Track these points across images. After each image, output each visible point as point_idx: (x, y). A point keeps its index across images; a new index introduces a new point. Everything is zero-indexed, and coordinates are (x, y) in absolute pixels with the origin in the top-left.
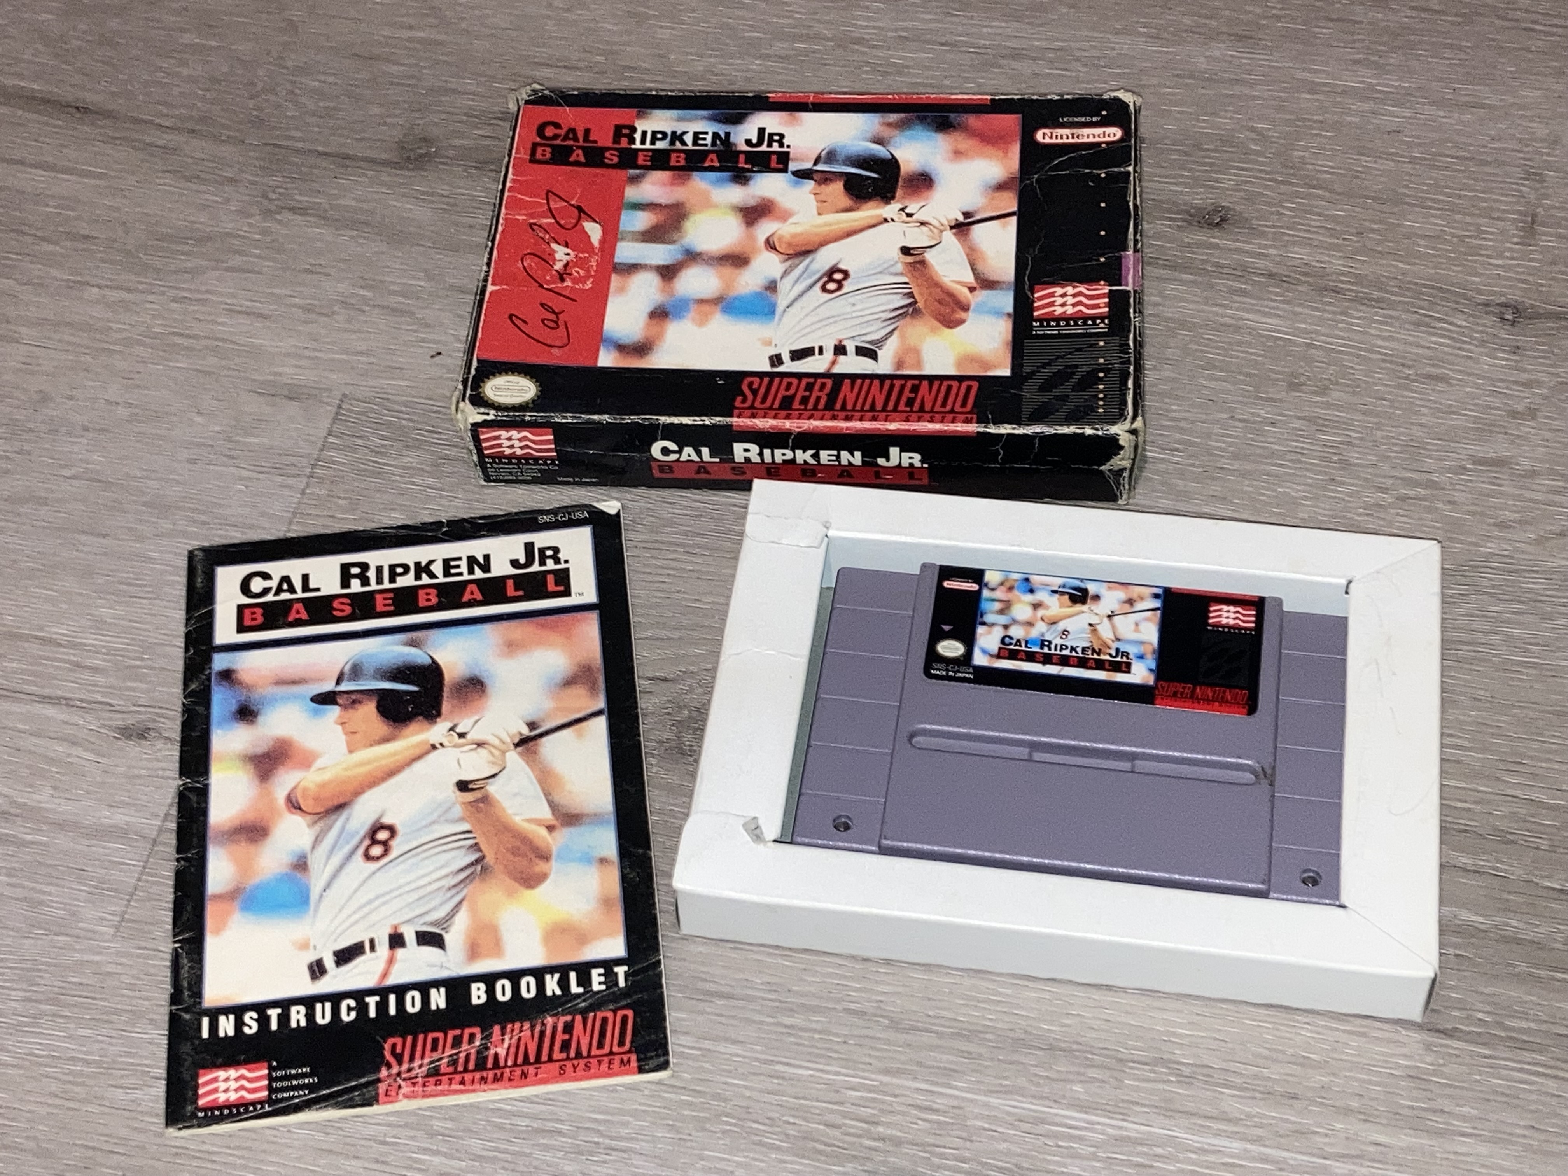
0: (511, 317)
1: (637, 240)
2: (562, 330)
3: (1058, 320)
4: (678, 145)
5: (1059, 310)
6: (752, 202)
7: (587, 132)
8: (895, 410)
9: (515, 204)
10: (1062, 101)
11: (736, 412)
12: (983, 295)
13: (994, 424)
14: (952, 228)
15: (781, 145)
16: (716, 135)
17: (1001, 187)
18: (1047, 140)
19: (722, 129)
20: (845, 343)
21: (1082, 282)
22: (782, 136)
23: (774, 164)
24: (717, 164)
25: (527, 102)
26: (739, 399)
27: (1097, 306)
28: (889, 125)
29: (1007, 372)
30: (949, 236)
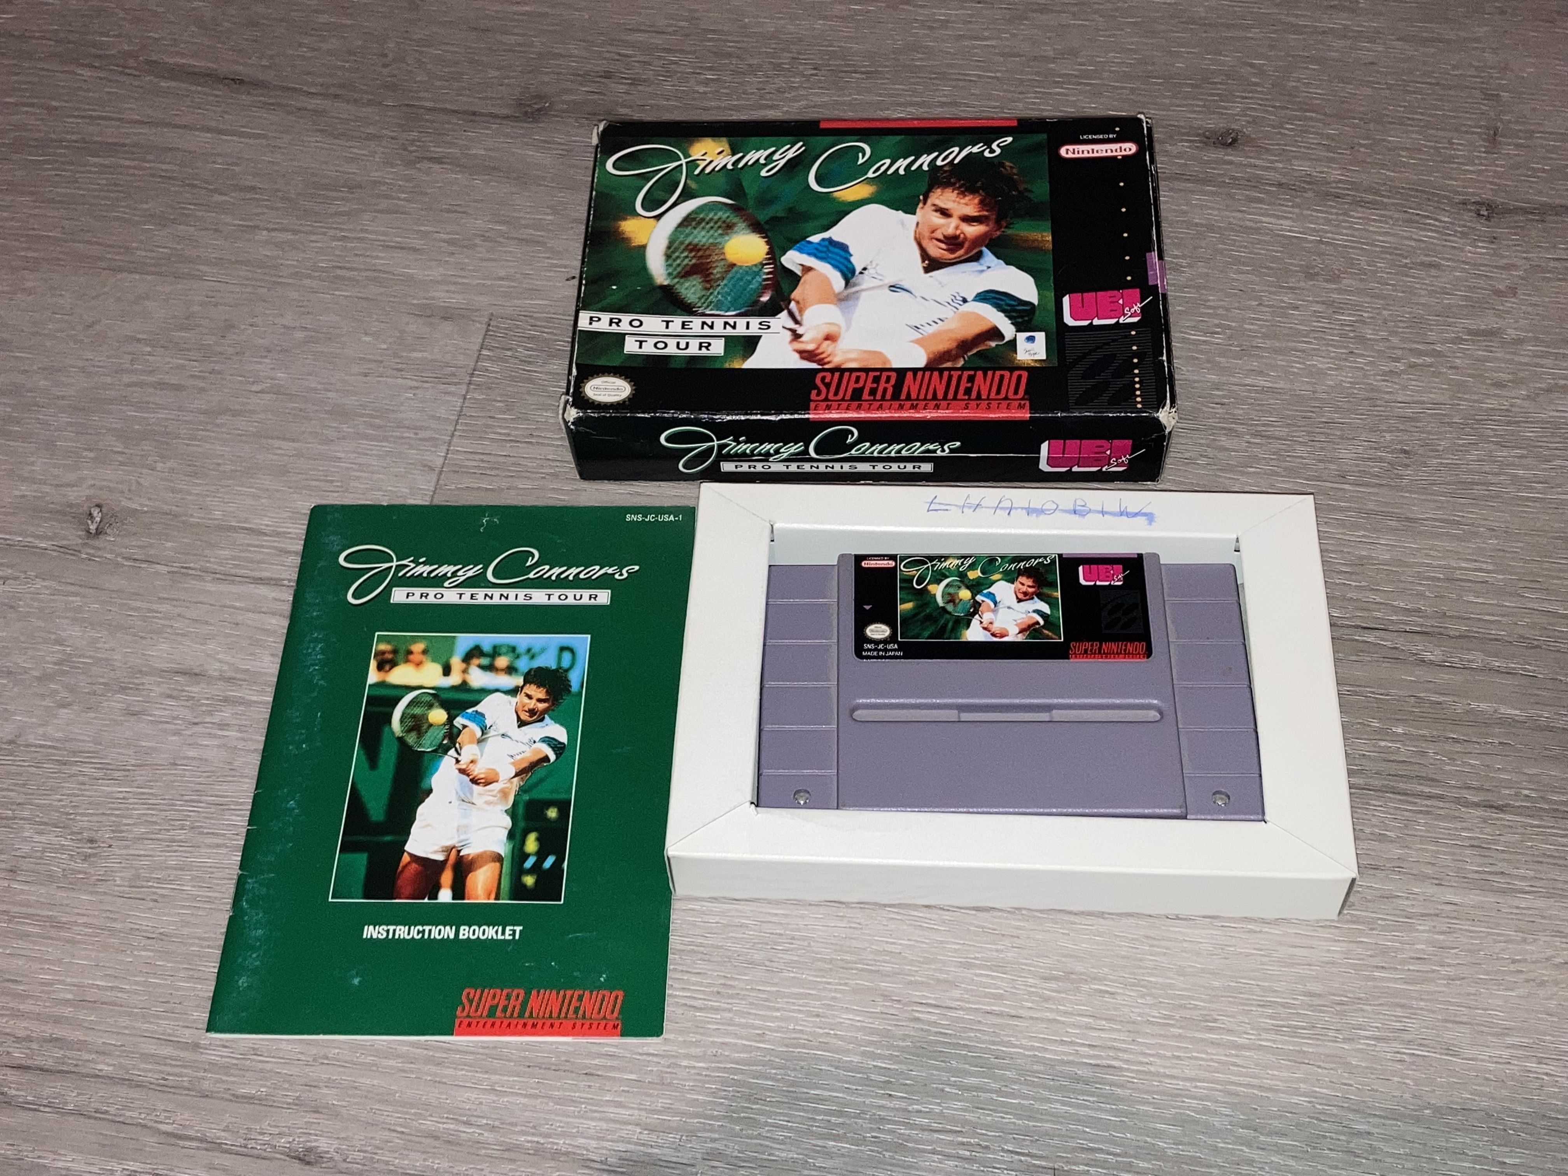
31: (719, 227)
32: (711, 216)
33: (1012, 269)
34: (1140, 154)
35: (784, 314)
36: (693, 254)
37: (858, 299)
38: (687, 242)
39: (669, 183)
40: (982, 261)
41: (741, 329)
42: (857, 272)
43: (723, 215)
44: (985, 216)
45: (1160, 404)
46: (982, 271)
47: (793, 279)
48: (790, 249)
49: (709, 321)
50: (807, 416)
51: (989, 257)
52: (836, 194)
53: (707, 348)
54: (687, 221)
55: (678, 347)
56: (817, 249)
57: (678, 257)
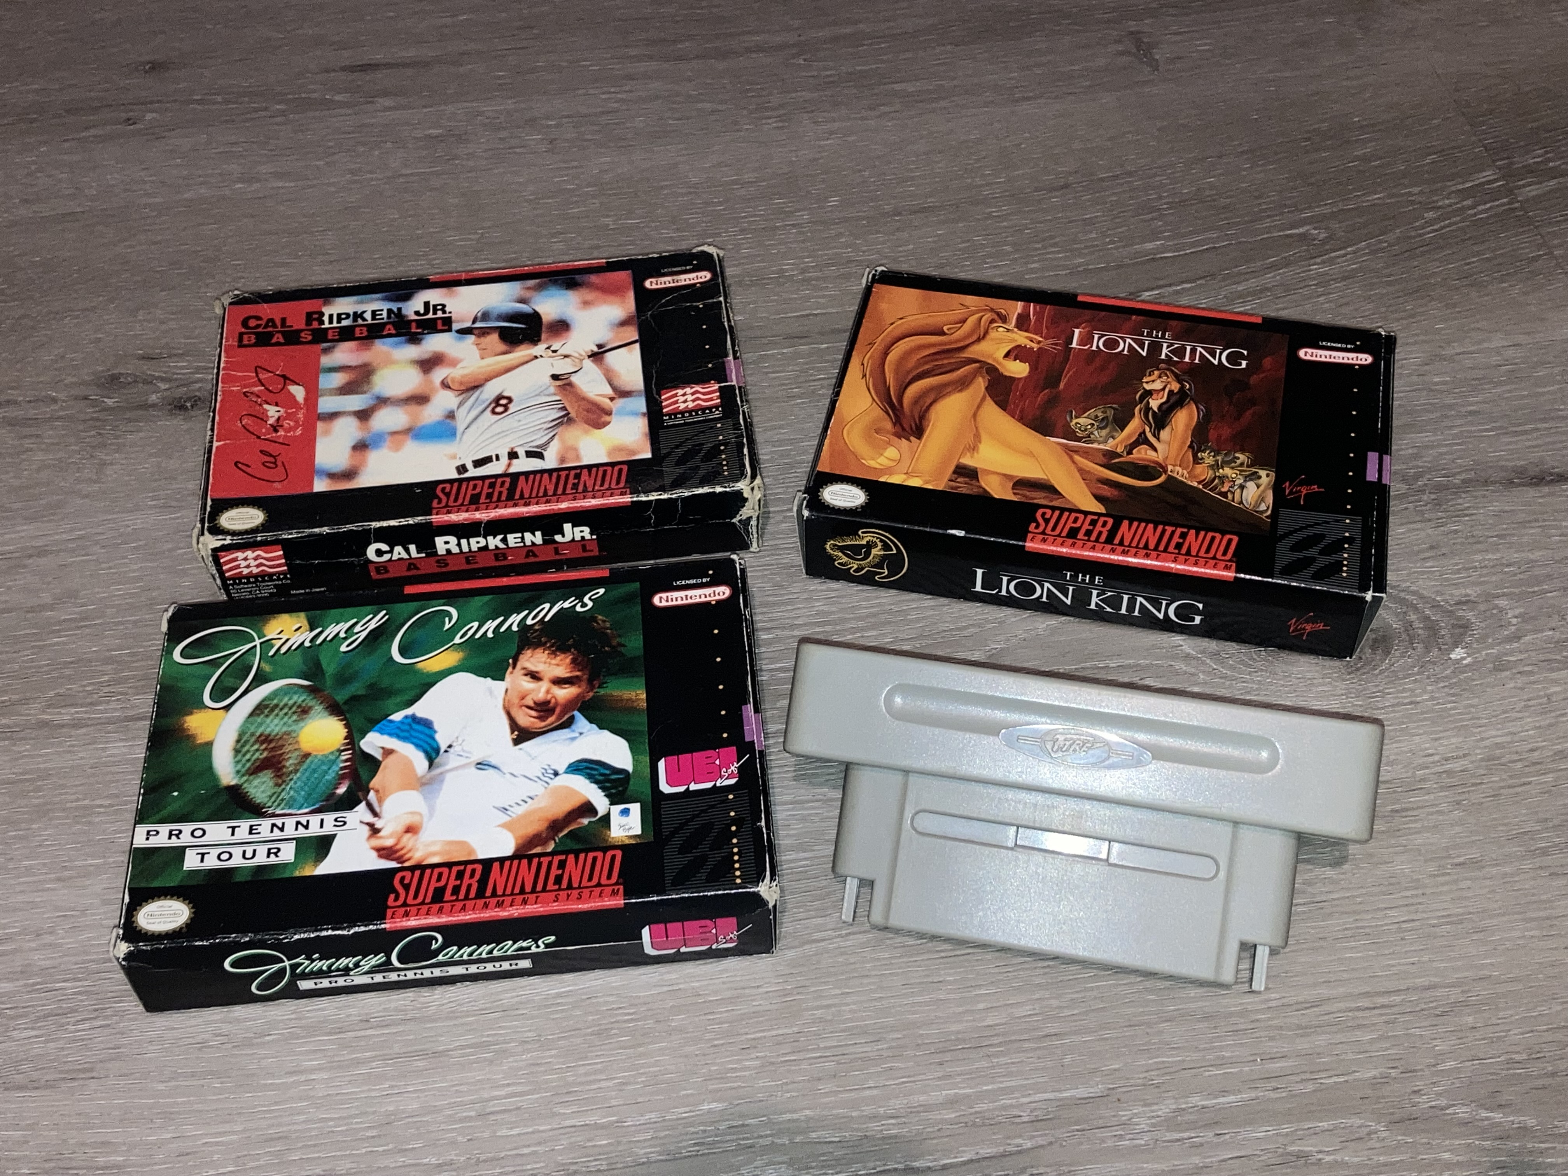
0: (236, 464)
1: (336, 395)
2: (280, 468)
3: (682, 413)
4: (360, 322)
5: (682, 406)
6: (426, 356)
7: (283, 320)
8: (564, 493)
9: (228, 379)
10: (661, 258)
11: (434, 511)
12: (620, 402)
13: (644, 493)
14: (589, 357)
15: (444, 312)
16: (390, 311)
17: (623, 323)
18: (654, 287)
19: (394, 306)
20: (516, 450)
21: (697, 383)
22: (444, 306)
23: (440, 327)
24: (394, 332)
25: (231, 304)
26: (436, 501)
27: (711, 399)
28: (529, 288)
29: (649, 455)
30: (588, 364)
31: (294, 713)
32: (286, 699)
33: (606, 733)
34: (734, 597)
35: (362, 807)
36: (264, 746)
37: (442, 781)
38: (258, 734)
39: (241, 668)
40: (573, 727)
41: (314, 830)
42: (442, 750)
43: (299, 698)
44: (577, 677)
45: (758, 878)
46: (573, 739)
47: (372, 764)
48: (368, 732)
49: (279, 822)
50: (383, 926)
51: (581, 722)
52: (419, 665)
53: (276, 854)
54: (260, 709)
55: (244, 857)
56: (398, 728)
57: (248, 751)
